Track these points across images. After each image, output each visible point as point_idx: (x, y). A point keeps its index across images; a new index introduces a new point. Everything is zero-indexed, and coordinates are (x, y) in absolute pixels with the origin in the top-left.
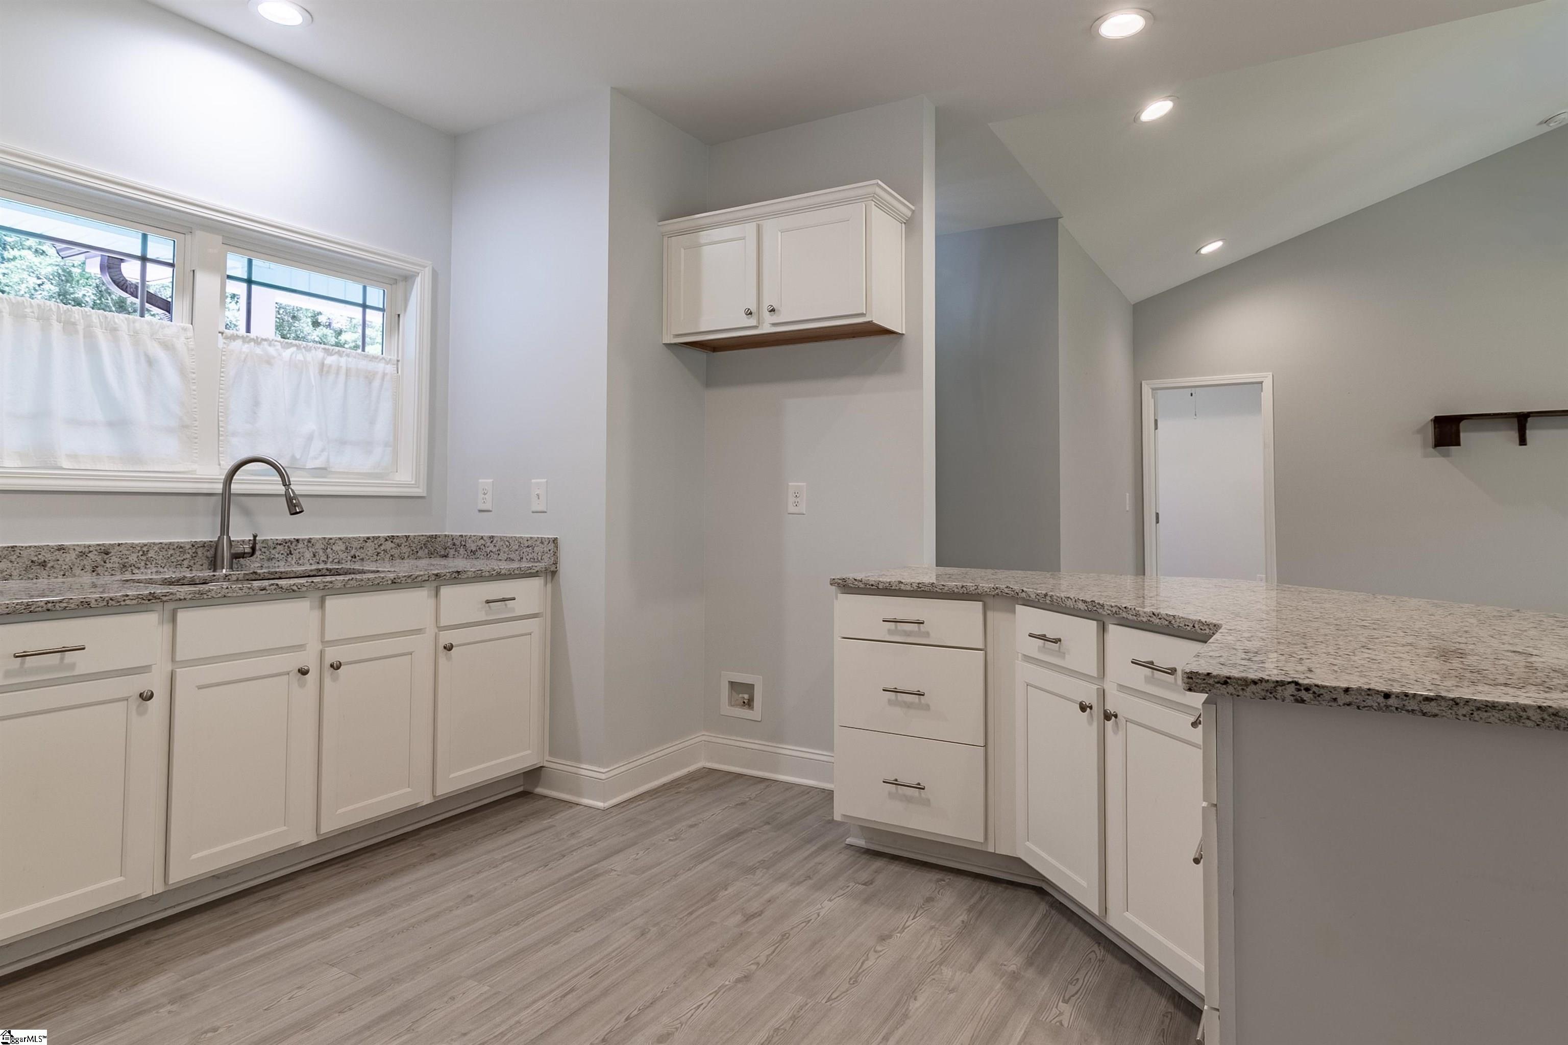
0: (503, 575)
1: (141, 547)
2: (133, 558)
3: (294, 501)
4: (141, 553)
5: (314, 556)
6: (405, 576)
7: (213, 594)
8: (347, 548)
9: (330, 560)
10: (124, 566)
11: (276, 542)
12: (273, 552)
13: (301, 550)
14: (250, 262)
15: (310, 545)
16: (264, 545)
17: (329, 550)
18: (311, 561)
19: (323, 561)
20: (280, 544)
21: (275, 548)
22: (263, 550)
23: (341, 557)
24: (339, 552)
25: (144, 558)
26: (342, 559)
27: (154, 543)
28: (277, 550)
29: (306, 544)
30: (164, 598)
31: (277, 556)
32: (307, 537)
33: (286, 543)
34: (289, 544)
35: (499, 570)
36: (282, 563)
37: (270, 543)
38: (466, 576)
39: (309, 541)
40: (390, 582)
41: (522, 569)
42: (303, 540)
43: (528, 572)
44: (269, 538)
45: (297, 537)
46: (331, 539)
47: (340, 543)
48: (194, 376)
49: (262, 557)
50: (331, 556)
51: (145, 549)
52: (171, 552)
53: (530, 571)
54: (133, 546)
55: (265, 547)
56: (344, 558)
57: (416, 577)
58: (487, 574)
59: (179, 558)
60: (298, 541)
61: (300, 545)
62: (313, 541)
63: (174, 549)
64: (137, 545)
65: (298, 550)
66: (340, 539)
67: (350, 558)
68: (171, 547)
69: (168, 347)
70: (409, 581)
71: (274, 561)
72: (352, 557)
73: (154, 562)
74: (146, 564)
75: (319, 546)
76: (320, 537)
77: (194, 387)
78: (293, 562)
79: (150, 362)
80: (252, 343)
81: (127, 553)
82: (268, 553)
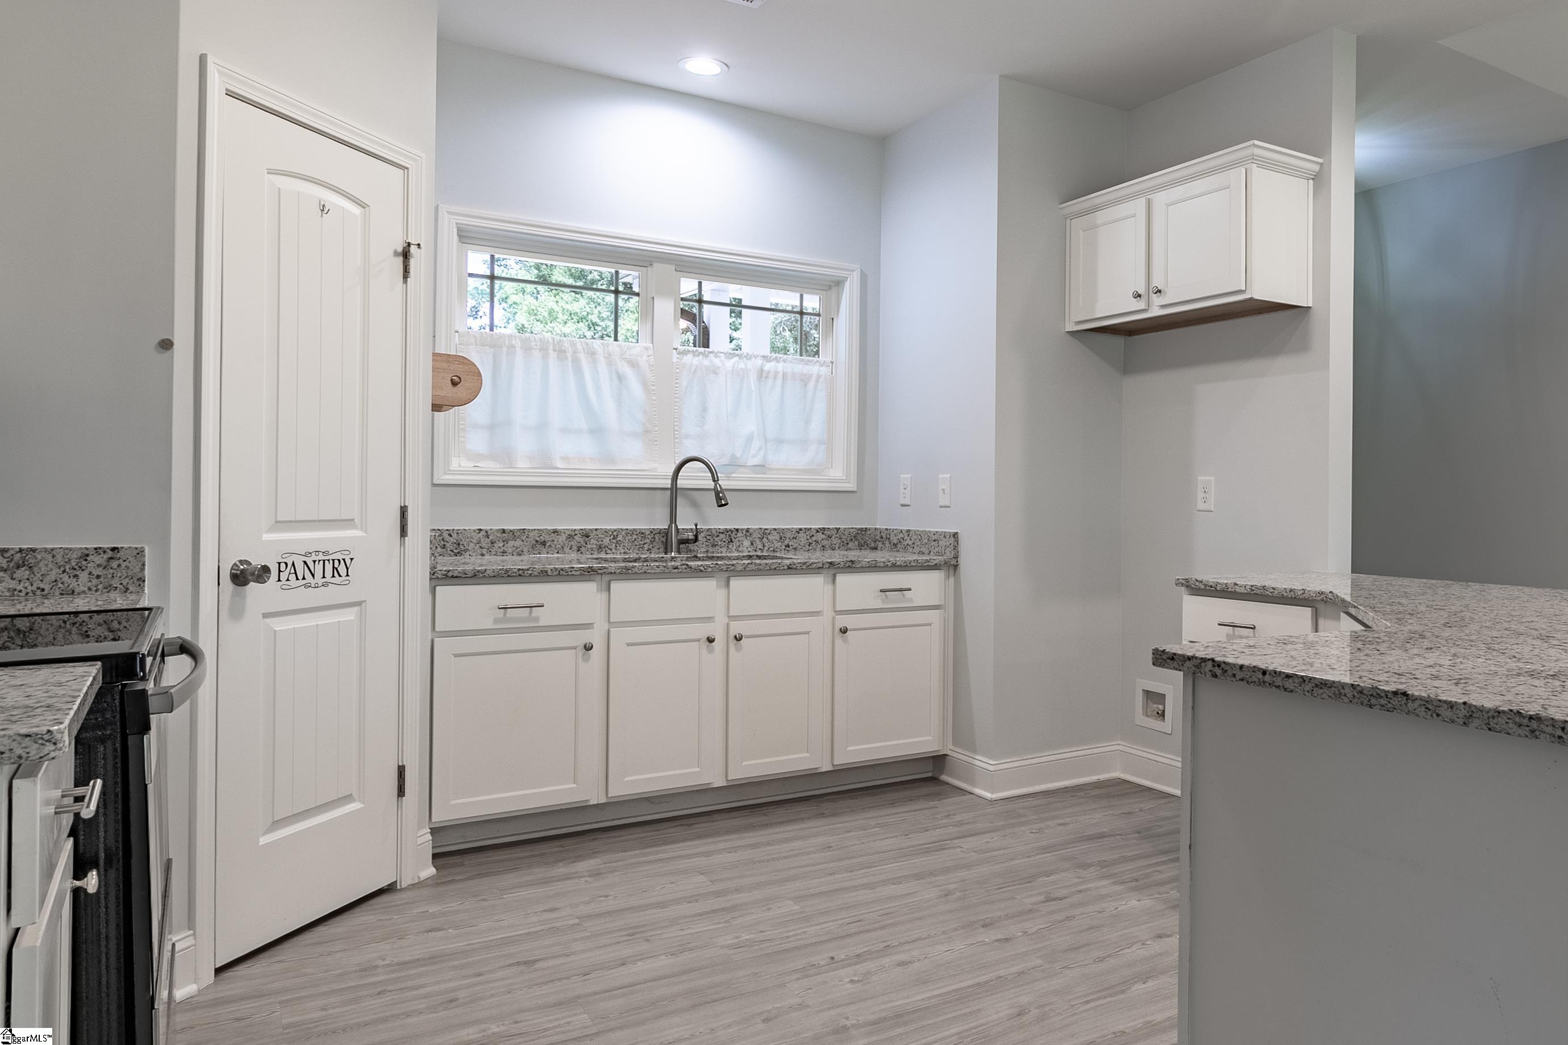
0: (898, 566)
1: (613, 532)
2: (606, 541)
3: (721, 495)
4: (612, 537)
5: (752, 544)
6: (800, 563)
7: (636, 570)
8: (781, 538)
9: (766, 548)
10: (600, 547)
11: (718, 531)
12: (716, 539)
13: (740, 539)
14: (700, 283)
15: (748, 534)
16: (708, 533)
17: (765, 539)
18: (749, 549)
19: (760, 549)
20: (722, 533)
21: (718, 536)
22: (708, 537)
23: (776, 546)
24: (774, 542)
25: (614, 541)
26: (777, 548)
27: (622, 529)
28: (720, 538)
29: (744, 533)
30: (600, 571)
31: (720, 543)
32: (746, 527)
33: (727, 532)
34: (730, 533)
35: (894, 562)
36: (724, 550)
37: (714, 532)
38: (860, 565)
39: (747, 530)
40: (786, 567)
41: (920, 561)
42: (742, 530)
43: (925, 564)
44: (713, 527)
45: (736, 527)
46: (766, 529)
47: (775, 533)
48: (654, 388)
49: (707, 544)
50: (767, 545)
51: (615, 533)
52: (635, 537)
53: (927, 564)
54: (606, 531)
55: (710, 535)
56: (779, 547)
57: (811, 565)
58: (882, 565)
59: (641, 542)
60: (737, 530)
61: (739, 534)
62: (750, 531)
63: (637, 535)
64: (609, 530)
65: (737, 539)
66: (775, 529)
67: (784, 547)
68: (635, 533)
69: (633, 364)
70: (804, 567)
71: (717, 547)
72: (786, 546)
73: (622, 545)
74: (616, 546)
75: (756, 535)
76: (757, 527)
77: (654, 398)
78: (734, 549)
79: (620, 378)
80: (701, 356)
81: (602, 536)
82: (712, 540)
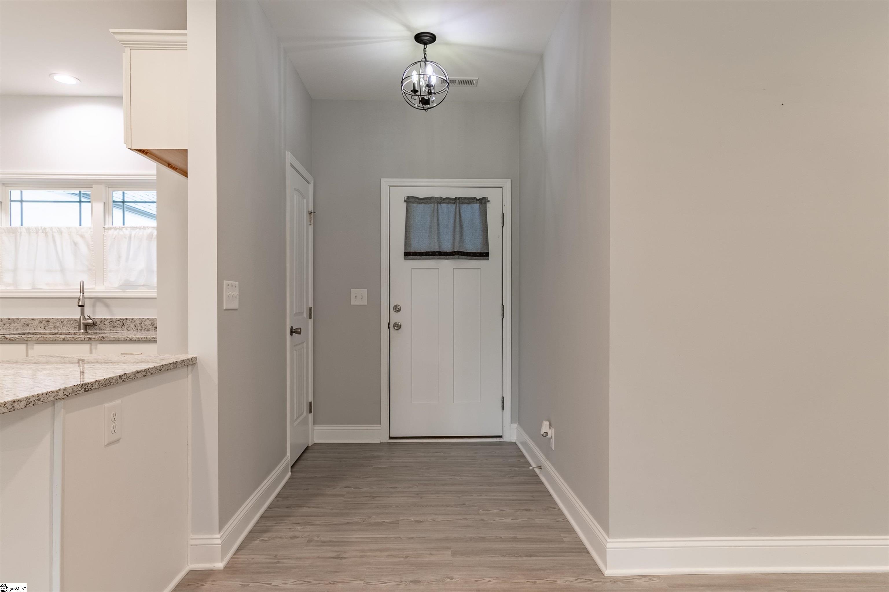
1: (61, 319)
2: (58, 324)
3: (81, 301)
4: (61, 322)
5: (135, 326)
8: (152, 323)
9: (143, 329)
10: (55, 327)
11: (116, 319)
12: (115, 324)
13: (129, 324)
15: (133, 321)
16: (111, 321)
17: (142, 324)
18: (134, 329)
19: (140, 329)
20: (118, 320)
21: (116, 322)
22: (111, 323)
23: (149, 327)
24: (148, 326)
25: (62, 324)
26: (150, 329)
27: (65, 318)
28: (117, 323)
29: (131, 321)
31: (117, 326)
32: (132, 318)
33: (121, 320)
34: (123, 320)
36: (120, 329)
37: (114, 320)
39: (132, 319)
42: (129, 319)
44: (113, 318)
45: (126, 318)
46: (143, 319)
47: (148, 321)
49: (110, 326)
50: (144, 327)
52: (72, 322)
54: (58, 319)
55: (111, 322)
56: (151, 328)
60: (127, 319)
61: (128, 321)
62: (134, 320)
65: (127, 324)
66: (148, 319)
67: (154, 328)
68: (72, 320)
71: (116, 328)
72: (155, 328)
73: (66, 326)
74: (62, 326)
75: (137, 322)
76: (138, 318)
78: (125, 329)
81: (56, 322)
82: (113, 324)
